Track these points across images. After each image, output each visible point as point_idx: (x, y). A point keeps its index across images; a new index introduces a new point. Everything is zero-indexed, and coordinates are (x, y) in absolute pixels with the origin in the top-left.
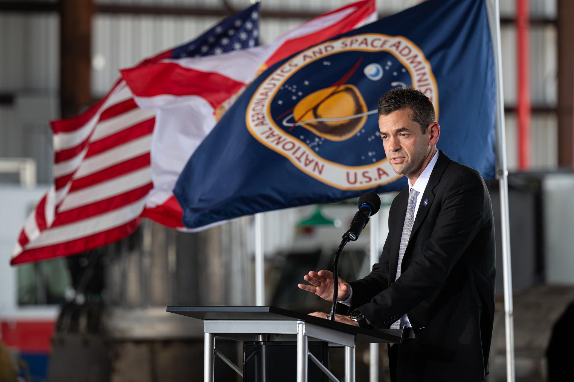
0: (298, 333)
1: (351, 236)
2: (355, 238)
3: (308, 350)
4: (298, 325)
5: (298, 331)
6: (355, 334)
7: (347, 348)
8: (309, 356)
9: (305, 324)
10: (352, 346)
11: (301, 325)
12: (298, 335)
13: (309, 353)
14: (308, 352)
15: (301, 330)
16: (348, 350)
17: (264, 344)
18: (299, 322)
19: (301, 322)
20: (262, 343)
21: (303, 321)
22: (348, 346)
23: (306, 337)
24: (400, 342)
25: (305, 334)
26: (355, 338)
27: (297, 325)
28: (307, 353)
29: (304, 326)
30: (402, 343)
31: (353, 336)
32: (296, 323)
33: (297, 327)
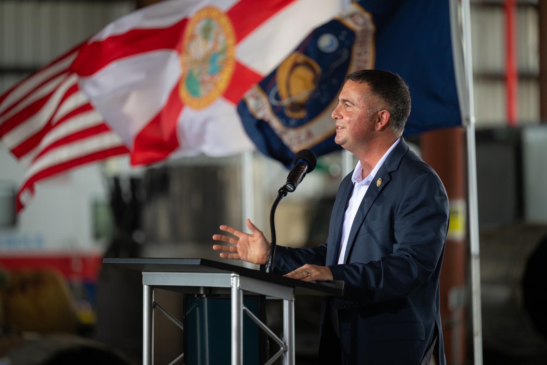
0: (232, 287)
1: (289, 186)
2: (292, 189)
3: (243, 305)
4: (232, 278)
5: (232, 284)
6: (294, 287)
7: (286, 302)
8: (244, 311)
9: (239, 277)
10: (290, 300)
11: (235, 278)
12: (232, 288)
13: (244, 308)
14: (243, 306)
15: (236, 283)
16: (286, 303)
17: (206, 297)
18: (233, 275)
19: (235, 275)
20: (204, 296)
21: (237, 274)
22: (286, 300)
23: (241, 291)
24: (342, 294)
25: (239, 287)
26: (294, 291)
27: (230, 278)
28: (243, 308)
29: (238, 279)
30: (343, 296)
31: (292, 289)
32: (230, 276)
33: (230, 280)
